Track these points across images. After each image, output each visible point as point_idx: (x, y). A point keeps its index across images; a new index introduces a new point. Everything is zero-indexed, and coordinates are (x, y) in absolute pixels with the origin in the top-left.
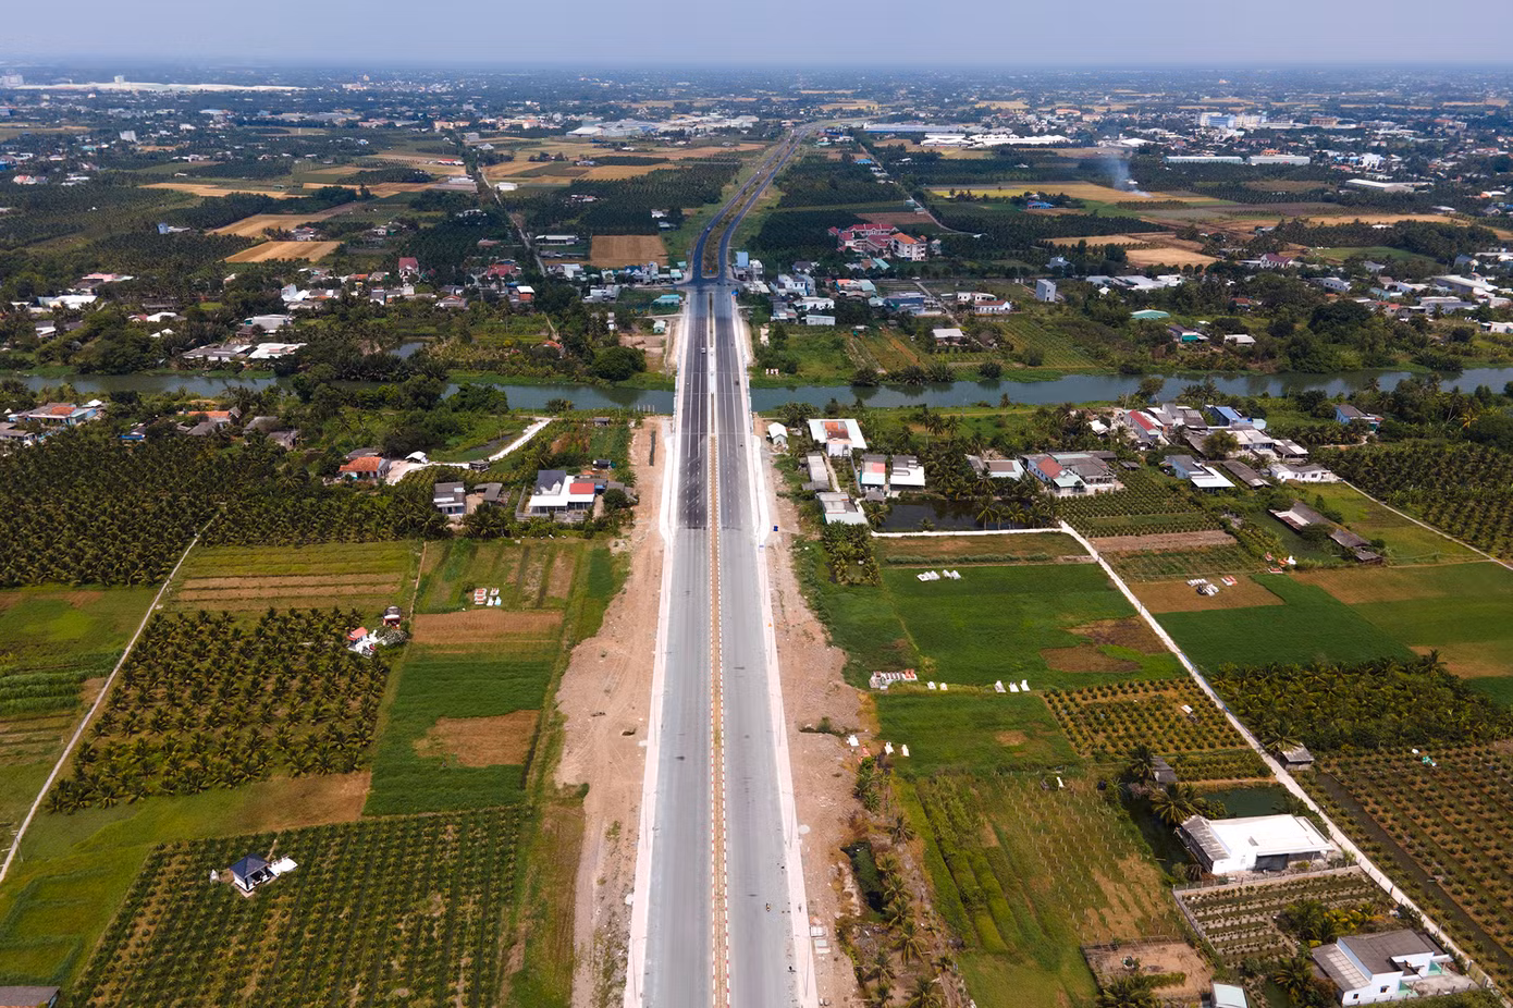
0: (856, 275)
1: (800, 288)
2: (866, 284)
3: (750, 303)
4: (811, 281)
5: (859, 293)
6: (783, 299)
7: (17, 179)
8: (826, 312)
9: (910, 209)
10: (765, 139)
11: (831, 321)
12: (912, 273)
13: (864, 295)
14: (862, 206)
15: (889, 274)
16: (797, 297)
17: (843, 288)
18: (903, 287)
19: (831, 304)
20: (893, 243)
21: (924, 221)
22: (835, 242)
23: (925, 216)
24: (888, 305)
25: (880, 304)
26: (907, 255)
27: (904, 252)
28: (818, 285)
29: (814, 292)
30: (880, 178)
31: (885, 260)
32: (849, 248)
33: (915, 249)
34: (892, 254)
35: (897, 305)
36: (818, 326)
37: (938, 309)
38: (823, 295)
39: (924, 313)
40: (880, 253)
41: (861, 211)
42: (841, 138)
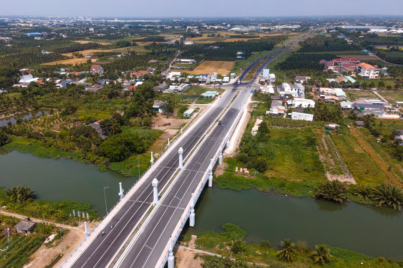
0: (333, 85)
1: (294, 93)
2: (339, 92)
3: (259, 99)
4: (302, 88)
5: (334, 97)
6: (281, 98)
7: (35, 38)
8: (307, 110)
9: (366, 54)
10: (301, 32)
11: (309, 117)
12: (372, 86)
13: (337, 98)
14: (339, 52)
15: (356, 86)
16: (291, 97)
17: (323, 93)
18: (365, 94)
19: (312, 104)
20: (358, 68)
21: (374, 59)
22: (323, 67)
23: (373, 57)
24: (356, 108)
25: (349, 106)
26: (366, 75)
27: (364, 73)
28: (306, 90)
29: (303, 95)
30: (349, 42)
31: (352, 77)
32: (331, 70)
33: (372, 72)
34: (356, 74)
35: (363, 108)
36: (300, 121)
37: (395, 113)
38: (308, 97)
39: (385, 116)
40: (349, 74)
41: (339, 54)
42: (332, 31)
